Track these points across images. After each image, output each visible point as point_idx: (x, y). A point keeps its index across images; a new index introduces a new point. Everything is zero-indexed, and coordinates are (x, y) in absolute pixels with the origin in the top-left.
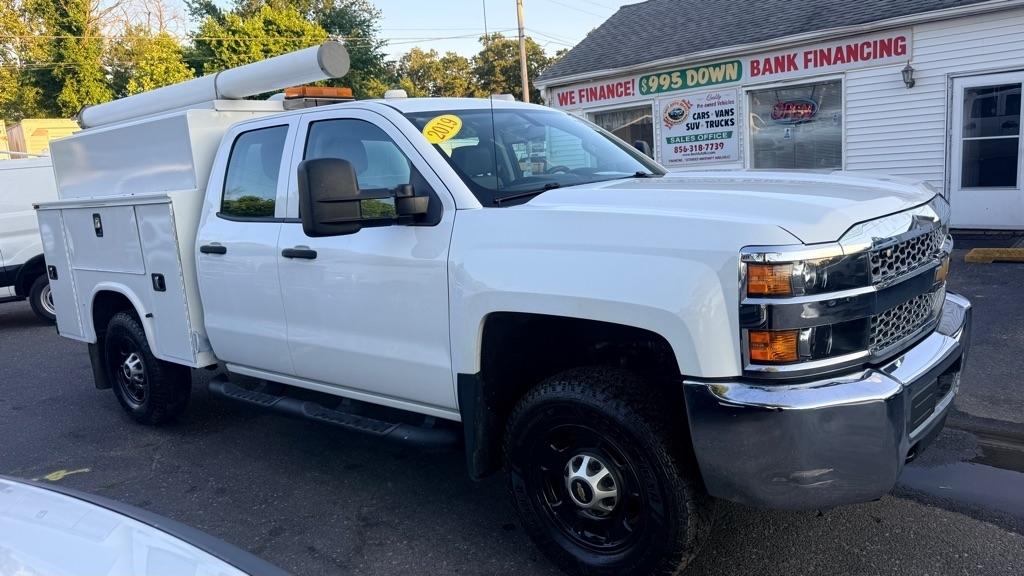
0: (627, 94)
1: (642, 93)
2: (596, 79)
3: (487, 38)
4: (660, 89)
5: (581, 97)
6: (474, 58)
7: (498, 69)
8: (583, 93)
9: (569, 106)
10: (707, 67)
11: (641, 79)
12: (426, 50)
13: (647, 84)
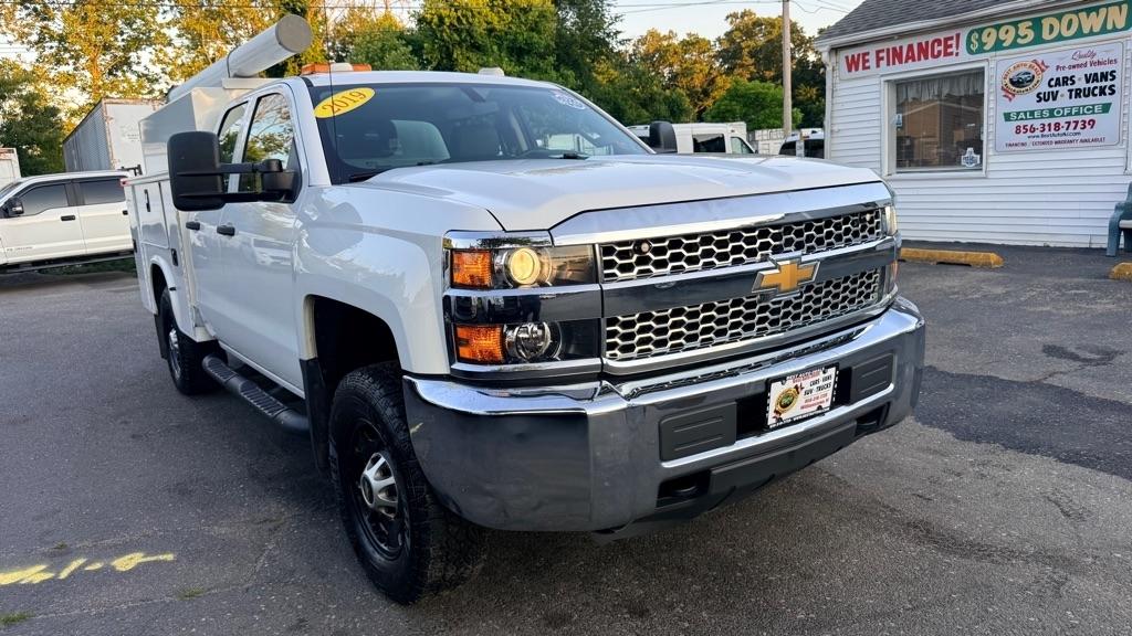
0: (946, 54)
1: (970, 52)
2: (902, 35)
3: (734, 16)
4: (998, 45)
5: (879, 59)
6: (719, 40)
7: (745, 52)
8: (881, 55)
9: (861, 72)
10: (1076, 12)
11: (971, 33)
12: (664, 32)
13: (979, 40)
